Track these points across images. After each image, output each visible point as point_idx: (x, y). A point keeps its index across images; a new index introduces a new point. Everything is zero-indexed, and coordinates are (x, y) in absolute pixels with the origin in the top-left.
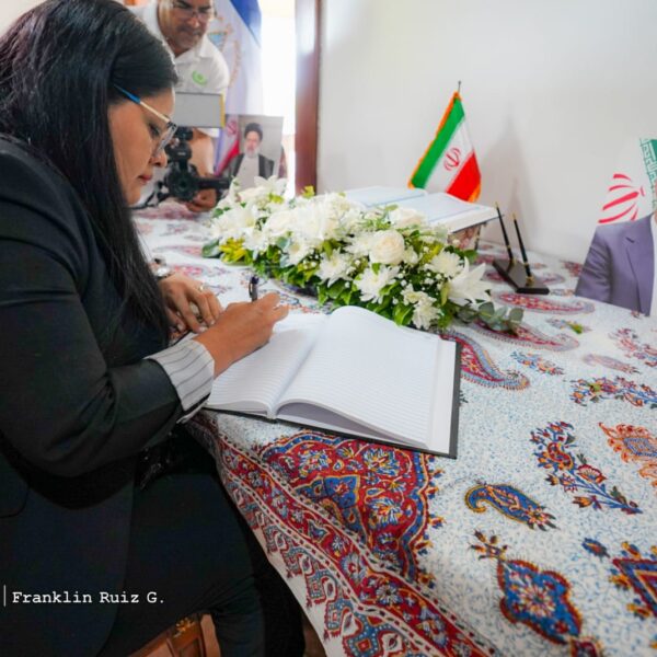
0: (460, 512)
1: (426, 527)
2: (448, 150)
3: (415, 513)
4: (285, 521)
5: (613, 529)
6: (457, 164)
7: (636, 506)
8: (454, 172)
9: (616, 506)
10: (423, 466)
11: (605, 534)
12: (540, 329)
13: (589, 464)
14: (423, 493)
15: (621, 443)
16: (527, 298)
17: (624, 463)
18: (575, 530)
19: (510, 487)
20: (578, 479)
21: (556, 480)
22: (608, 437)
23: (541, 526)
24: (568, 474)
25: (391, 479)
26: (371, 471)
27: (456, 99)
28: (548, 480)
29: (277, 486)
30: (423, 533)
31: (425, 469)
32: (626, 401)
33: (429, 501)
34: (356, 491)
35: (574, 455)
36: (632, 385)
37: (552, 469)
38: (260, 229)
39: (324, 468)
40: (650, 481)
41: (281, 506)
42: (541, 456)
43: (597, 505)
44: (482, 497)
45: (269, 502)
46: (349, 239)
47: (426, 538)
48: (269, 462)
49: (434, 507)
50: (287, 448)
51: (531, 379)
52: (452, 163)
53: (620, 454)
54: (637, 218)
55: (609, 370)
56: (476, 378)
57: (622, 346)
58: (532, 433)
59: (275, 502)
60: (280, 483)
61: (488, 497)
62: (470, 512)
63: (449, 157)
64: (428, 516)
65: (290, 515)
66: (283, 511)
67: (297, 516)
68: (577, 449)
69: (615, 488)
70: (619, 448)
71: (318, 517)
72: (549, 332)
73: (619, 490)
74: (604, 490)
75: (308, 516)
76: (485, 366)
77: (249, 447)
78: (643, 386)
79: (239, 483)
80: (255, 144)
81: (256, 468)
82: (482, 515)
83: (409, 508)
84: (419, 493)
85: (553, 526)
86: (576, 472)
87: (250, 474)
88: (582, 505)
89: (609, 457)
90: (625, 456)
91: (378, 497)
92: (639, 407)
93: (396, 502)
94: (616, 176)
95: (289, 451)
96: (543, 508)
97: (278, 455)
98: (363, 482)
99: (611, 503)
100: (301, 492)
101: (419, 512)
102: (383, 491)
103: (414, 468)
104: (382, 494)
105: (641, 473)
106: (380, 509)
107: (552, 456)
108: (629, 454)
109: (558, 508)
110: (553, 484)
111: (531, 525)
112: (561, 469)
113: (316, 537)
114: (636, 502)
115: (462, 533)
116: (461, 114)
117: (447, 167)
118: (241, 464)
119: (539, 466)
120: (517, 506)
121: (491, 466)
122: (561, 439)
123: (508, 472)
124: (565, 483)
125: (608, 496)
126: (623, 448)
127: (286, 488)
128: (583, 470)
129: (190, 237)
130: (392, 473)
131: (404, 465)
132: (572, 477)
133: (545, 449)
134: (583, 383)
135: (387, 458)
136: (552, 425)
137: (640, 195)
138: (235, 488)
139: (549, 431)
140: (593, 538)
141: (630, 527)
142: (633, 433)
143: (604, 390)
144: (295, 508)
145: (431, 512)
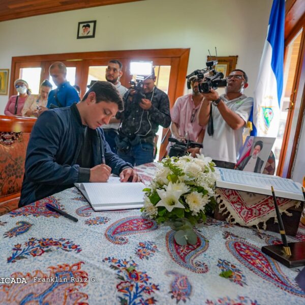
7: (13, 262)
22: (71, 265)
24: (36, 245)
33: (22, 215)
69: (26, 258)
73: (24, 259)
74: (26, 254)
86: (39, 248)
99: (16, 254)
114: (16, 263)
120: (18, 231)
125: (21, 254)
143: (130, 274)
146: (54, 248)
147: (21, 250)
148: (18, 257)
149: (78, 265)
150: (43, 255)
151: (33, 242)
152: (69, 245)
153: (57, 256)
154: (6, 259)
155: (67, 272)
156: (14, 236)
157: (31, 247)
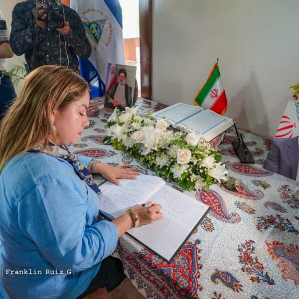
0: (209, 284)
1: (197, 290)
2: (212, 89)
3: (193, 285)
4: (147, 279)
5: (263, 292)
6: (216, 96)
7: (273, 281)
8: (215, 99)
9: (266, 281)
10: (196, 262)
11: (260, 293)
12: (248, 187)
13: (259, 261)
14: (195, 276)
15: (273, 250)
16: (245, 166)
17: (272, 261)
18: (249, 292)
19: (228, 273)
20: (254, 269)
21: (245, 269)
23: (237, 290)
24: (250, 266)
25: (184, 268)
26: (177, 265)
27: (216, 67)
28: (242, 269)
29: (143, 267)
30: (196, 293)
31: (196, 264)
32: (278, 229)
34: (172, 274)
35: (253, 258)
36: (282, 219)
37: (244, 264)
38: (129, 136)
39: (160, 263)
40: (281, 269)
41: (145, 274)
42: (241, 257)
43: (259, 281)
44: (217, 277)
45: (140, 272)
46: (168, 148)
47: (197, 295)
48: (140, 259)
49: (200, 281)
50: (146, 254)
51: (242, 217)
52: (214, 95)
53: (271, 256)
54: (292, 137)
55: (274, 211)
56: (219, 216)
57: (282, 196)
58: (239, 246)
59: (143, 272)
60: (144, 267)
61: (219, 277)
62: (212, 283)
63: (213, 92)
64: (198, 285)
65: (149, 278)
66: (146, 276)
67: (152, 278)
68: (255, 255)
69: (267, 273)
70: (271, 253)
71: (159, 280)
72: (252, 188)
73: (268, 274)
74: (262, 274)
75: (155, 279)
76: (223, 210)
77: (132, 252)
78: (287, 220)
79: (127, 263)
80: (123, 79)
81: (134, 259)
82: (217, 285)
83: (191, 283)
84: (194, 276)
85: (242, 290)
87: (132, 261)
88: (253, 281)
89: (267, 257)
90: (273, 257)
91: (179, 277)
92: (284, 232)
93: (186, 279)
94: (284, 117)
95: (147, 256)
96: (239, 282)
97: (144, 257)
98: (174, 270)
100: (153, 271)
101: (194, 284)
102: (181, 274)
103: (193, 263)
104: (181, 275)
105: (278, 266)
106: (180, 283)
107: (245, 257)
108: (275, 256)
109: (244, 282)
110: (244, 271)
111: (234, 290)
112: (248, 264)
113: (158, 287)
115: (209, 293)
116: (219, 74)
117: (212, 97)
118: (128, 257)
119: (240, 262)
120: (230, 281)
121: (221, 263)
122: (250, 249)
123: (228, 265)
124: (248, 271)
126: (273, 253)
127: (147, 269)
128: (256, 264)
129: (96, 130)
130: (185, 265)
131: (189, 262)
132: (251, 268)
133: (243, 255)
134: (262, 218)
135: (183, 259)
136: (247, 242)
137: (294, 127)
138: (125, 264)
139: (245, 245)
140: (255, 295)
141: (269, 291)
142: (278, 246)
144: (151, 276)
145: (199, 284)
146: (251, 255)
147: (258, 277)
148: (267, 278)
149: (268, 244)
150: (261, 263)
151: (247, 269)
152: (246, 247)
153: (261, 254)
154: (271, 286)
155: (275, 251)
156: (240, 283)
157: (253, 270)
